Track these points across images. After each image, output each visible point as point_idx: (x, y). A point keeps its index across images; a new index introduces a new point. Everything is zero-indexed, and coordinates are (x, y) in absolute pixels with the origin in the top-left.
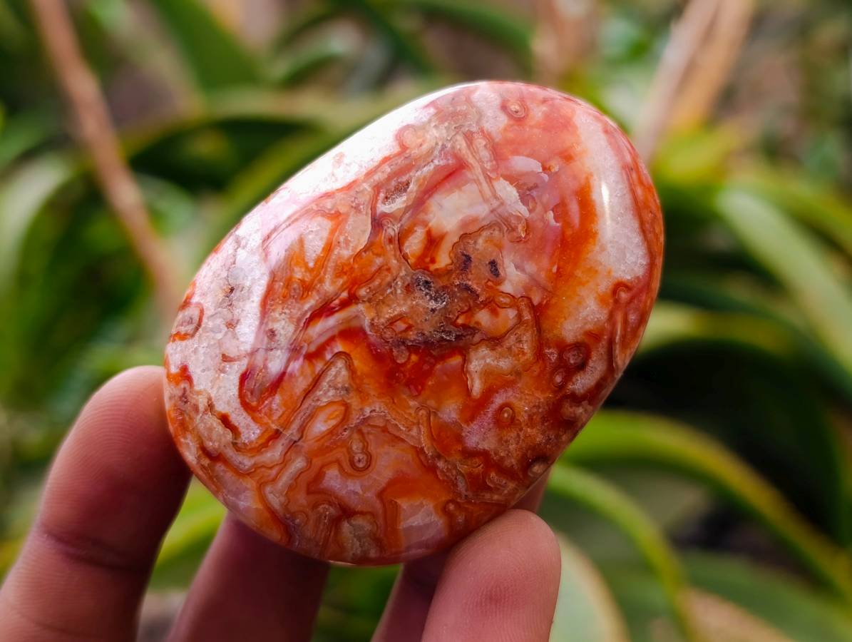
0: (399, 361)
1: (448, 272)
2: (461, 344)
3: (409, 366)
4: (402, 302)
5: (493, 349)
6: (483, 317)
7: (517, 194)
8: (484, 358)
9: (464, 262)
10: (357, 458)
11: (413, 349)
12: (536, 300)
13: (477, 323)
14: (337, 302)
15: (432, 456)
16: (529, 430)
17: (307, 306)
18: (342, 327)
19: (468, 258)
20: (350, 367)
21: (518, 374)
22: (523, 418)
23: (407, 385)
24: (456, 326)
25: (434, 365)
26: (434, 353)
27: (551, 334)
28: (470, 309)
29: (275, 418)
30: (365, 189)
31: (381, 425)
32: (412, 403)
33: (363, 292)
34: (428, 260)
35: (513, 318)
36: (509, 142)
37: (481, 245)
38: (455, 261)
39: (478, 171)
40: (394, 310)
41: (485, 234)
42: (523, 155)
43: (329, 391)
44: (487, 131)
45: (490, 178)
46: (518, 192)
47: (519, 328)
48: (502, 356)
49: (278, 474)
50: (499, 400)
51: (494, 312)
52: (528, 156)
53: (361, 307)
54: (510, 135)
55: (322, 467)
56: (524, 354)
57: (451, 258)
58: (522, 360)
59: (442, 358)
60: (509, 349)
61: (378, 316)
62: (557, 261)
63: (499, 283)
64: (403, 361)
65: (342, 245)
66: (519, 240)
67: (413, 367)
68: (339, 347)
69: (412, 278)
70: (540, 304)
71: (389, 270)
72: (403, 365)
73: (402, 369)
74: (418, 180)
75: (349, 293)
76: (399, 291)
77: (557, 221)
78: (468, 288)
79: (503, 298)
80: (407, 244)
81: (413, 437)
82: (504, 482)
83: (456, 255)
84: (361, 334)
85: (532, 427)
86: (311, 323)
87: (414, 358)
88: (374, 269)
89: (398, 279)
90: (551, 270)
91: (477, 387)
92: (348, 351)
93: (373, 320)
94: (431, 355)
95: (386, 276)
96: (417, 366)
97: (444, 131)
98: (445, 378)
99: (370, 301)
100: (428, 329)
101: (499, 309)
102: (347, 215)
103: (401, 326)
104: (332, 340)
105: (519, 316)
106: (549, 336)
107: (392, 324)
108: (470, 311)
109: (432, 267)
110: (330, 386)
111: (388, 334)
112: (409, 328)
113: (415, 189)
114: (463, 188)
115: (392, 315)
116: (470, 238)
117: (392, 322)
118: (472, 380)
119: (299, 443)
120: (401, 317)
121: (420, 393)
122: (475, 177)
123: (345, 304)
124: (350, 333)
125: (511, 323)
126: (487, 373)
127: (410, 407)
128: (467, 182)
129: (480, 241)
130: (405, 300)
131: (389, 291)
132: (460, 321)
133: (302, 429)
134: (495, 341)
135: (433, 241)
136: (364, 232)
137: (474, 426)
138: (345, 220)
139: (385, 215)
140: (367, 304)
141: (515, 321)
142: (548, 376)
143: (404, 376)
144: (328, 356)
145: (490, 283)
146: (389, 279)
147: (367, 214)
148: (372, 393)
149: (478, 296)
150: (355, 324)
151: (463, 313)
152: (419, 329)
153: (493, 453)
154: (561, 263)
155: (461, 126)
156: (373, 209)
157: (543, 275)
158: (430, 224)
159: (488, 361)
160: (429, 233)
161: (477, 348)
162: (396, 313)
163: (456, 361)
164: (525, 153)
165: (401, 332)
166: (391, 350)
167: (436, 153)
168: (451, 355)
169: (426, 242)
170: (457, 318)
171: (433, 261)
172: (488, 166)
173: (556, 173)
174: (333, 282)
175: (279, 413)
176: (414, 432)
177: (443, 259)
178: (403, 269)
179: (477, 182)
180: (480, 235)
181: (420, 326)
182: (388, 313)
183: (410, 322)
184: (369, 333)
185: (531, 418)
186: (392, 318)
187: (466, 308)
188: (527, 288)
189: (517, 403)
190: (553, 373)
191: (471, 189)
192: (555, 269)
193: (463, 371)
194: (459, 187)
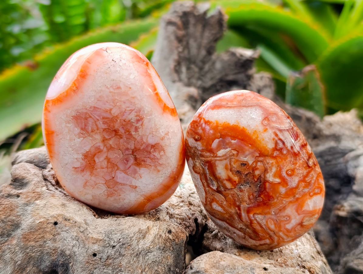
0: (262, 201)
1: (240, 178)
2: (263, 181)
3: (264, 198)
4: (244, 194)
5: (268, 173)
6: (257, 173)
7: (223, 150)
8: (270, 176)
9: (238, 173)
10: (286, 219)
11: (259, 196)
12: (258, 155)
13: (258, 175)
14: (238, 211)
15: (293, 198)
16: (297, 165)
17: (237, 218)
18: (246, 212)
19: (238, 171)
20: (258, 214)
21: (278, 166)
22: (292, 167)
23: (269, 200)
24: (257, 181)
25: (266, 191)
26: (263, 190)
27: (270, 152)
28: (253, 176)
29: (265, 236)
30: (208, 189)
31: (278, 211)
32: (275, 200)
33: (238, 203)
34: (234, 183)
35: (261, 163)
36: (207, 145)
37: (235, 166)
38: (237, 175)
39: (213, 159)
40: (246, 197)
41: (232, 164)
42: (212, 143)
43: (263, 221)
44: (202, 150)
45: (216, 156)
46: (223, 149)
47: (264, 163)
48: (271, 170)
49: (282, 238)
50: (284, 174)
51: (257, 169)
52: (213, 142)
53: (242, 206)
54: (205, 144)
55: (285, 228)
56: (273, 163)
57: (236, 176)
58: (275, 164)
59: (265, 188)
60: (270, 167)
61: (246, 202)
62: (248, 144)
63: (249, 164)
64: (262, 199)
65: (222, 202)
66: (238, 154)
67: (265, 197)
68: (251, 215)
69: (238, 189)
70: (259, 154)
71: (233, 194)
72: (263, 200)
73: (264, 200)
74: (210, 175)
75: (237, 207)
76: (241, 194)
77: (236, 140)
78: (247, 175)
79: (253, 165)
80: (228, 187)
81: (285, 203)
82: (310, 175)
83: (236, 174)
84: (250, 208)
85: (296, 164)
86: (241, 219)
87: (262, 196)
88: (232, 198)
89: (237, 193)
90: (250, 147)
91: (278, 180)
92: (253, 213)
93: (247, 204)
94: (263, 191)
95: (235, 196)
96: (265, 196)
97: (198, 161)
98: (272, 189)
99: (241, 203)
100: (255, 189)
101: (257, 167)
102: (214, 197)
103: (251, 197)
104: (248, 216)
105: (261, 161)
106: (270, 153)
107: (250, 199)
108: (254, 176)
109: (237, 182)
110: (262, 221)
111: (253, 201)
112: (253, 194)
113: (212, 178)
114: (216, 165)
115: (247, 198)
116: (232, 168)
117: (249, 199)
118: (275, 181)
119: (275, 232)
120: (249, 196)
121: (273, 198)
122: (214, 160)
123: (239, 209)
124: (248, 211)
125: (262, 165)
126: (275, 176)
127: (277, 201)
128: (215, 164)
129: (234, 166)
130: (244, 193)
131: (240, 197)
132: (256, 180)
133: (271, 231)
134: (266, 171)
135: (229, 180)
136: (220, 196)
137: (289, 184)
138: (215, 198)
139: (217, 189)
140: (242, 204)
141: (262, 163)
142: (282, 156)
143: (266, 200)
144: (253, 219)
145: (248, 167)
146: (236, 195)
147: (215, 193)
148: (268, 210)
149: (250, 172)
150: (246, 209)
151: (254, 178)
152: (254, 192)
153: (300, 179)
154: (249, 143)
155: (198, 155)
156: (214, 190)
157: (250, 150)
158: (224, 178)
159: (271, 175)
160: (227, 180)
161: (266, 177)
162: (247, 197)
163: (267, 185)
164: (212, 142)
165: (253, 197)
166: (257, 202)
167: (203, 167)
168: (265, 185)
169: (229, 182)
170: (254, 180)
171: (235, 182)
172: (212, 155)
173: (221, 135)
174: (232, 210)
175: (265, 235)
176: (284, 202)
177: (236, 179)
178: (235, 191)
179: (216, 160)
180: (232, 165)
181: (253, 192)
182: (246, 198)
183: (251, 194)
184: (250, 206)
185: (293, 164)
186: (248, 198)
187: (253, 177)
188: (253, 156)
189: (288, 168)
190: (282, 154)
191: (217, 163)
192: (250, 146)
193: (272, 184)
194: (216, 166)
